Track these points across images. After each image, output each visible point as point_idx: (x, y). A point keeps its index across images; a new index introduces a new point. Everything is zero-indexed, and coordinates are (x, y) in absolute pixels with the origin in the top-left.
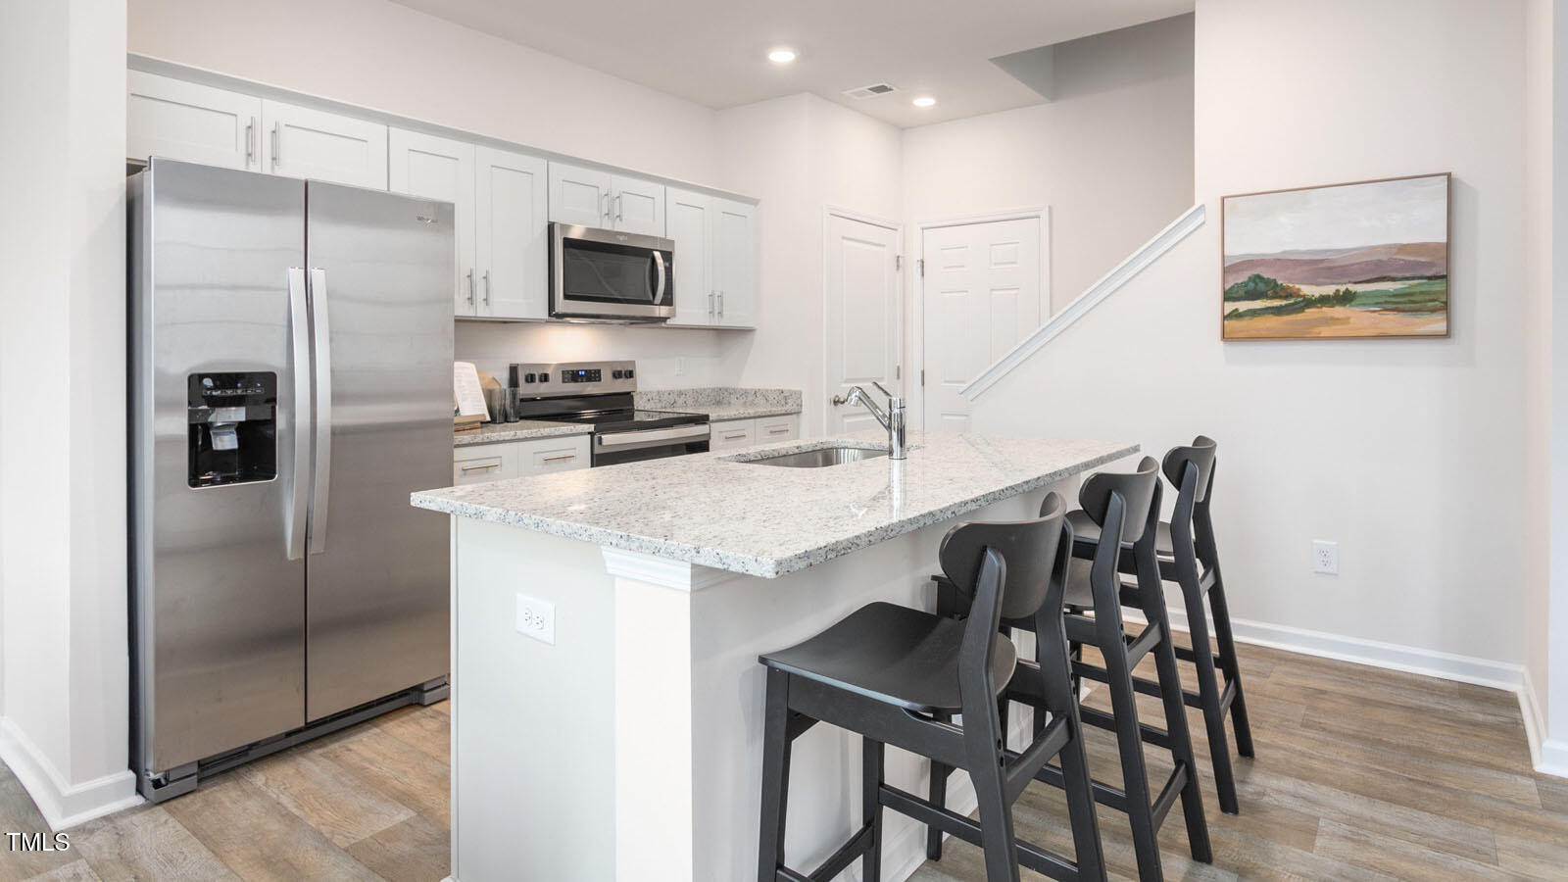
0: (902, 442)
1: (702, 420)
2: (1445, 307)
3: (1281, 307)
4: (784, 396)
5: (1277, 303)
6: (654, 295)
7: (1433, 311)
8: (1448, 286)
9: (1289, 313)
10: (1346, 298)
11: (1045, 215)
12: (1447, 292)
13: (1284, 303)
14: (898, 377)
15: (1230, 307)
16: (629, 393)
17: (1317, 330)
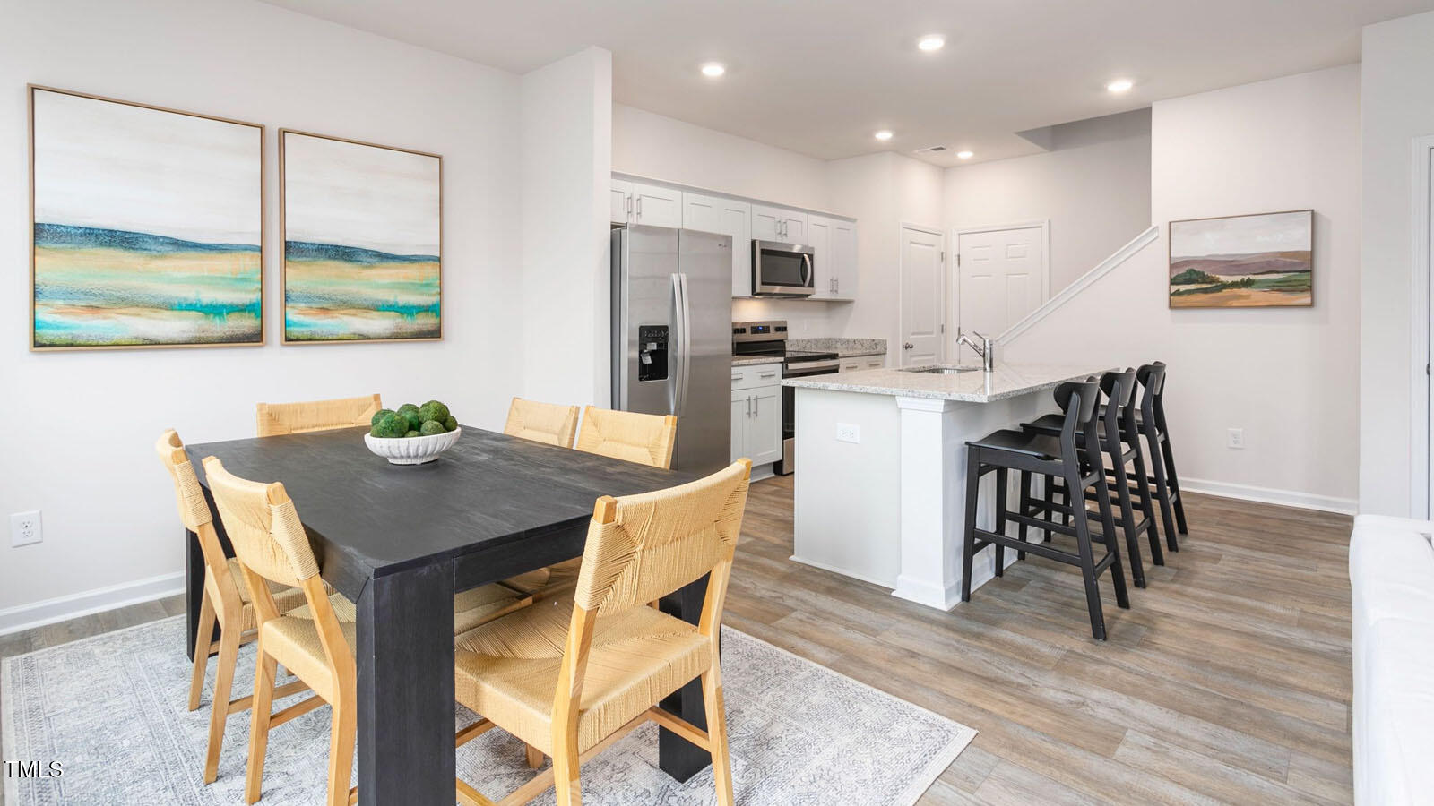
0: (991, 366)
1: (834, 356)
2: (1310, 289)
3: (1207, 288)
4: (875, 343)
5: (1205, 286)
6: (804, 281)
7: (1302, 291)
8: (1312, 276)
9: (1212, 292)
10: (1248, 284)
11: (1045, 226)
12: (1311, 280)
13: (1209, 286)
14: (942, 331)
15: (1174, 288)
16: (782, 341)
17: (1230, 302)
